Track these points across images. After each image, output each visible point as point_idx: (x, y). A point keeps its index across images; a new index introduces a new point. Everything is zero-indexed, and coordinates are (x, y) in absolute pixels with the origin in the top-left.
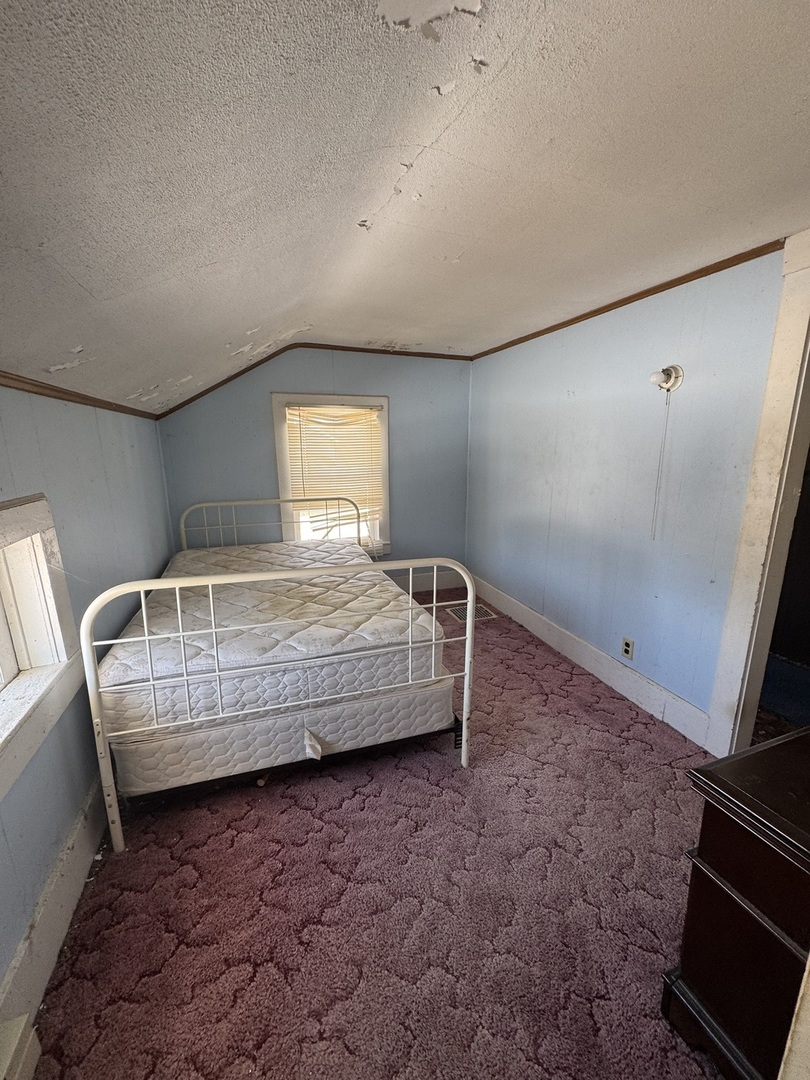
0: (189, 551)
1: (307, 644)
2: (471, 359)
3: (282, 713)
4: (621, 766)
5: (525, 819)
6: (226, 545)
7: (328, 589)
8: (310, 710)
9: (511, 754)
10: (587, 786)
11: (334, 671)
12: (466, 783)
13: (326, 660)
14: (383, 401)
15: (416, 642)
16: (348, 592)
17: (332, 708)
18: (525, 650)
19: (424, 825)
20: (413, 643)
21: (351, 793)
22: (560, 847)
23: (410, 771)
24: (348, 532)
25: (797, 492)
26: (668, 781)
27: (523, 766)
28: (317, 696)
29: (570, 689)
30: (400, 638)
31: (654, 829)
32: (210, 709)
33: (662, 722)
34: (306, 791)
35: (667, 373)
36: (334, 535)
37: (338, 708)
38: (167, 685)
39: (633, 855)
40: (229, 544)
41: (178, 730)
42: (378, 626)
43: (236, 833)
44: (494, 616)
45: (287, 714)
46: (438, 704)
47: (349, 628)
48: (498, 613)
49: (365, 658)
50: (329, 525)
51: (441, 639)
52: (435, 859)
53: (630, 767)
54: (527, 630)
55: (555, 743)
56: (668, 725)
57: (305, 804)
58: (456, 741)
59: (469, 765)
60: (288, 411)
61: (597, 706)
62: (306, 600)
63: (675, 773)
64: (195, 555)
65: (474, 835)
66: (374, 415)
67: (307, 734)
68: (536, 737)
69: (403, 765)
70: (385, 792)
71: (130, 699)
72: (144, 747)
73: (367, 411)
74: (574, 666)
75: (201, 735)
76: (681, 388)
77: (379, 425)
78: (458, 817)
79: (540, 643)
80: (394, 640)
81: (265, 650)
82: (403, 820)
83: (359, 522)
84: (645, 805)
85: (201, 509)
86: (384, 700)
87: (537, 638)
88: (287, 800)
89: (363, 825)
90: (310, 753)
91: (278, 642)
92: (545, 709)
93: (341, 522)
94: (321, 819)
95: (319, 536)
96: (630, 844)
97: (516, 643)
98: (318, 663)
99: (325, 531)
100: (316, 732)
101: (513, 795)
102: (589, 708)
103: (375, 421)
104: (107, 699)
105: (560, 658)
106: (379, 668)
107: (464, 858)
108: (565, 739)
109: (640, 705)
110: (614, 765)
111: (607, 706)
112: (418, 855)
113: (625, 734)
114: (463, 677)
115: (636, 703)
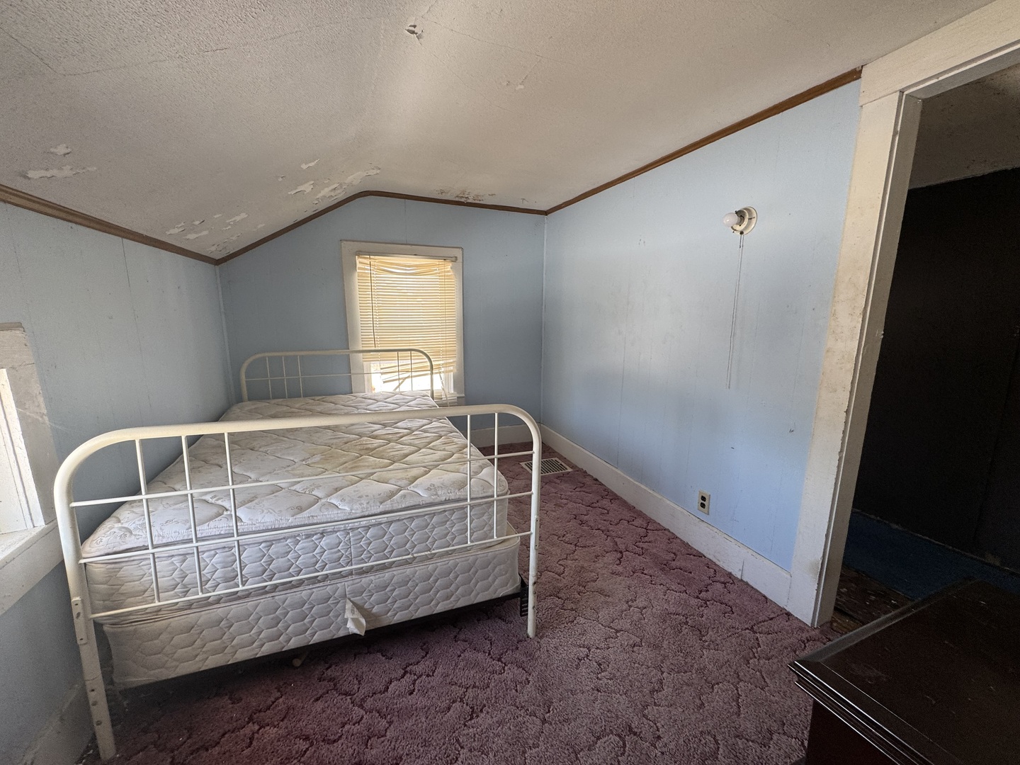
0: (249, 402)
1: (351, 501)
2: (546, 213)
3: (319, 582)
4: (700, 631)
5: (596, 699)
6: (290, 397)
7: (390, 441)
8: (354, 577)
9: (582, 620)
10: (665, 657)
11: (381, 532)
12: (530, 655)
13: (373, 520)
14: (458, 253)
15: (476, 498)
16: (410, 445)
17: (380, 575)
18: (599, 504)
19: (481, 711)
20: (471, 499)
21: (401, 672)
22: (635, 734)
23: (470, 644)
24: (421, 384)
25: (880, 333)
26: (751, 648)
27: (595, 634)
28: (363, 561)
29: (645, 546)
30: (459, 494)
31: (739, 707)
32: (230, 579)
33: (742, 580)
34: (347, 672)
35: (740, 215)
36: (406, 387)
37: (387, 575)
38: (173, 553)
39: (716, 742)
40: (294, 395)
41: (190, 605)
42: (436, 481)
43: (257, 727)
44: (569, 470)
45: (326, 583)
46: (502, 566)
47: (402, 483)
48: (573, 466)
49: (417, 517)
50: (401, 376)
51: (506, 494)
52: (491, 755)
53: (710, 633)
54: (601, 484)
55: (630, 606)
56: (747, 584)
57: (345, 688)
58: (521, 607)
59: (537, 634)
60: (358, 260)
61: (673, 564)
62: (362, 453)
63: (757, 639)
64: (253, 407)
65: (538, 722)
66: (448, 266)
67: (349, 605)
68: (610, 599)
69: (462, 636)
70: (439, 670)
71: (128, 571)
72: (145, 628)
73: (441, 262)
74: (649, 521)
75: (219, 611)
76: (755, 229)
77: (453, 277)
78: (522, 699)
79: (615, 498)
80: (452, 496)
81: (301, 509)
82: (457, 705)
83: (432, 374)
84: (728, 678)
85: (264, 358)
86: (441, 564)
87: (612, 492)
88: (326, 683)
89: (408, 713)
90: (352, 628)
91: (319, 499)
92: (620, 569)
93: (414, 374)
94: (361, 706)
95: (390, 387)
96: (713, 728)
97: (590, 498)
98: (363, 523)
99: (397, 383)
100: (359, 603)
101: (583, 670)
102: (665, 567)
103: (448, 272)
104: (98, 571)
105: (634, 512)
106: (434, 528)
107: (524, 752)
108: (641, 602)
109: (718, 563)
110: (692, 631)
111: (684, 564)
112: (470, 751)
113: (703, 595)
114: (529, 537)
115: (714, 560)
